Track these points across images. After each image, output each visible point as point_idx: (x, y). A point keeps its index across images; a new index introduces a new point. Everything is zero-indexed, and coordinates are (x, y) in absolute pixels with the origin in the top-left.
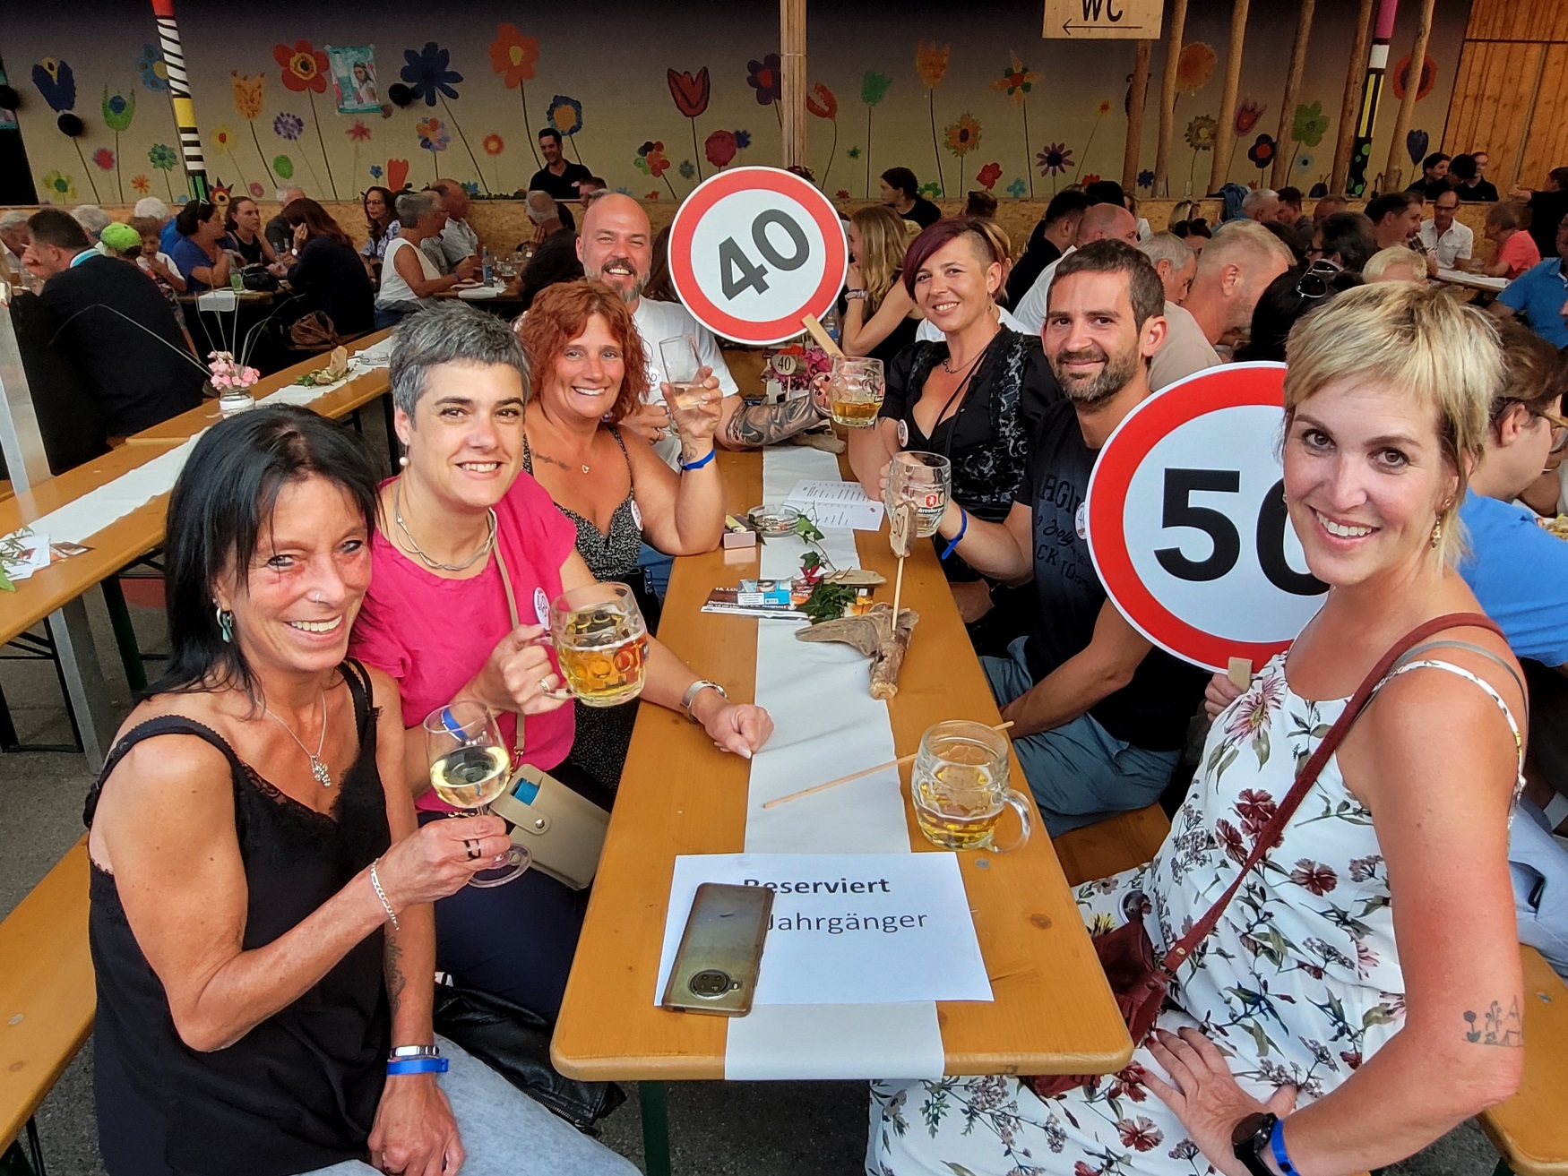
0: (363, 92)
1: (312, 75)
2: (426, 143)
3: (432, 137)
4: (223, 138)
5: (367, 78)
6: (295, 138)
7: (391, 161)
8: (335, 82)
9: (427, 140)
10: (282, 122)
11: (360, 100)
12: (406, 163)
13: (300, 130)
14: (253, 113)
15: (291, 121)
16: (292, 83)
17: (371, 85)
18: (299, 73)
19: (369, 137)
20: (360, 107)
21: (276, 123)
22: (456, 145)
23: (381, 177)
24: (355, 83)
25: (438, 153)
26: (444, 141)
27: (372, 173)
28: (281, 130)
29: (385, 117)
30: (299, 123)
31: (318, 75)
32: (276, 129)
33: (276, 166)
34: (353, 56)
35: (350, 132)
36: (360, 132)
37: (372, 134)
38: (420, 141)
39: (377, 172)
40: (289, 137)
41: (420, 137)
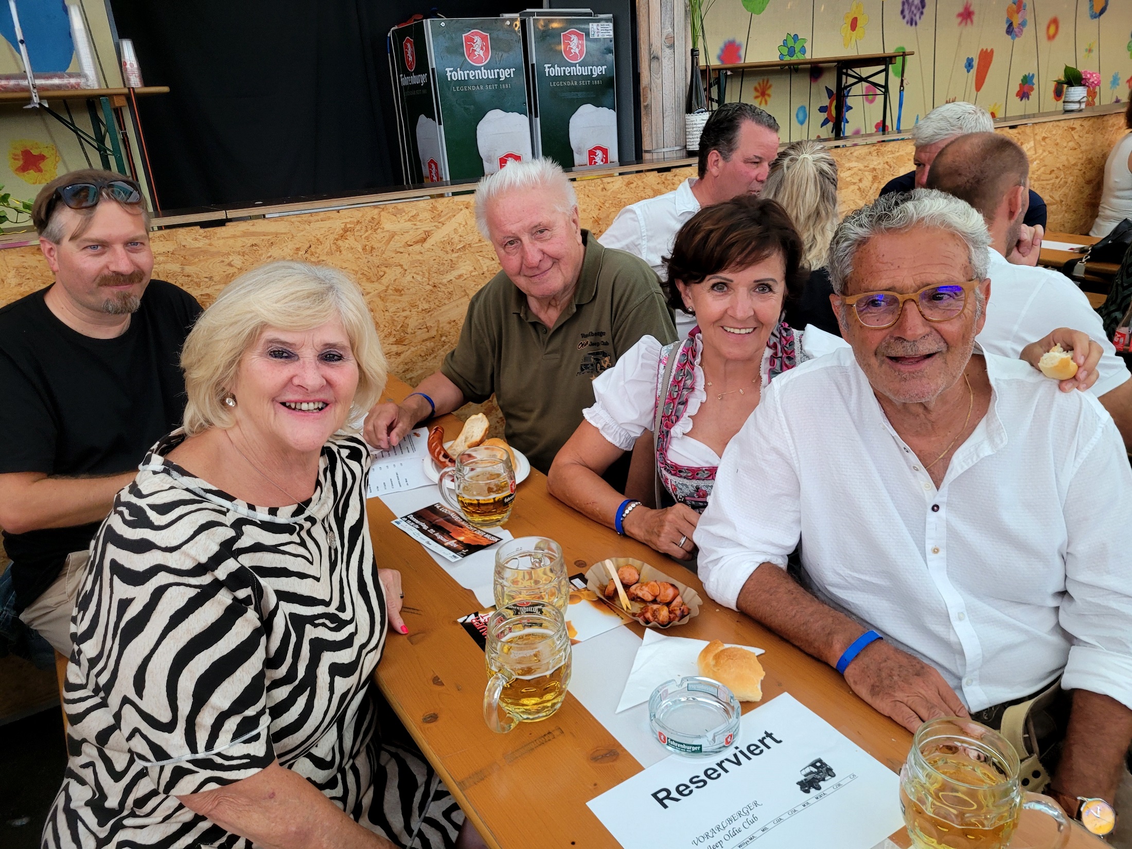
2: (1010, 30)
3: (1016, 21)
4: (854, 25)
6: (916, 24)
7: (982, 50)
9: (1012, 24)
10: (909, 4)
12: (992, 51)
13: (922, 13)
19: (972, 21)
21: (904, 4)
22: (1029, 30)
23: (972, 70)
25: (1017, 39)
26: (1023, 24)
27: (966, 67)
28: (906, 12)
32: (903, 12)
35: (960, 15)
36: (967, 14)
37: (975, 18)
38: (1006, 26)
39: (969, 65)
40: (912, 22)
41: (1007, 21)
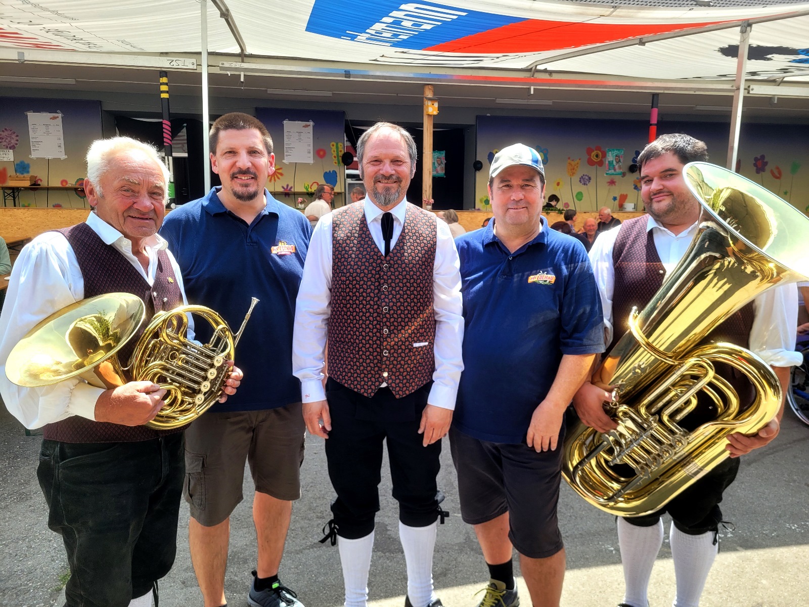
0: (617, 167)
1: (599, 160)
4: (558, 184)
5: (619, 161)
6: (587, 185)
7: (621, 194)
8: (607, 163)
10: (583, 178)
11: (615, 170)
12: (627, 195)
13: (589, 182)
14: (573, 174)
15: (587, 178)
16: (591, 163)
17: (621, 164)
18: (594, 159)
19: (615, 185)
20: (615, 173)
21: (580, 178)
23: (616, 201)
24: (614, 163)
27: (613, 199)
28: (582, 181)
29: (623, 177)
30: (590, 178)
31: (601, 160)
32: (580, 181)
33: (576, 196)
34: (616, 152)
35: (608, 182)
36: (612, 183)
37: (616, 184)
38: (633, 187)
39: (615, 199)
40: (584, 184)
41: (634, 185)
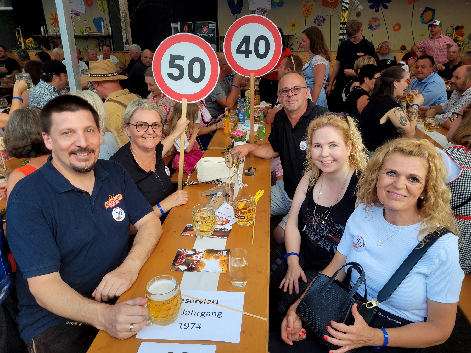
1: (333, 1)
2: (371, 27)
3: (374, 24)
4: (293, 25)
6: (321, 25)
9: (372, 25)
10: (317, 20)
13: (324, 22)
14: (308, 15)
15: (321, 19)
16: (325, 4)
21: (315, 20)
22: (382, 28)
25: (375, 31)
26: (378, 26)
28: (317, 22)
29: (358, 17)
30: (324, 19)
41: (369, 25)
